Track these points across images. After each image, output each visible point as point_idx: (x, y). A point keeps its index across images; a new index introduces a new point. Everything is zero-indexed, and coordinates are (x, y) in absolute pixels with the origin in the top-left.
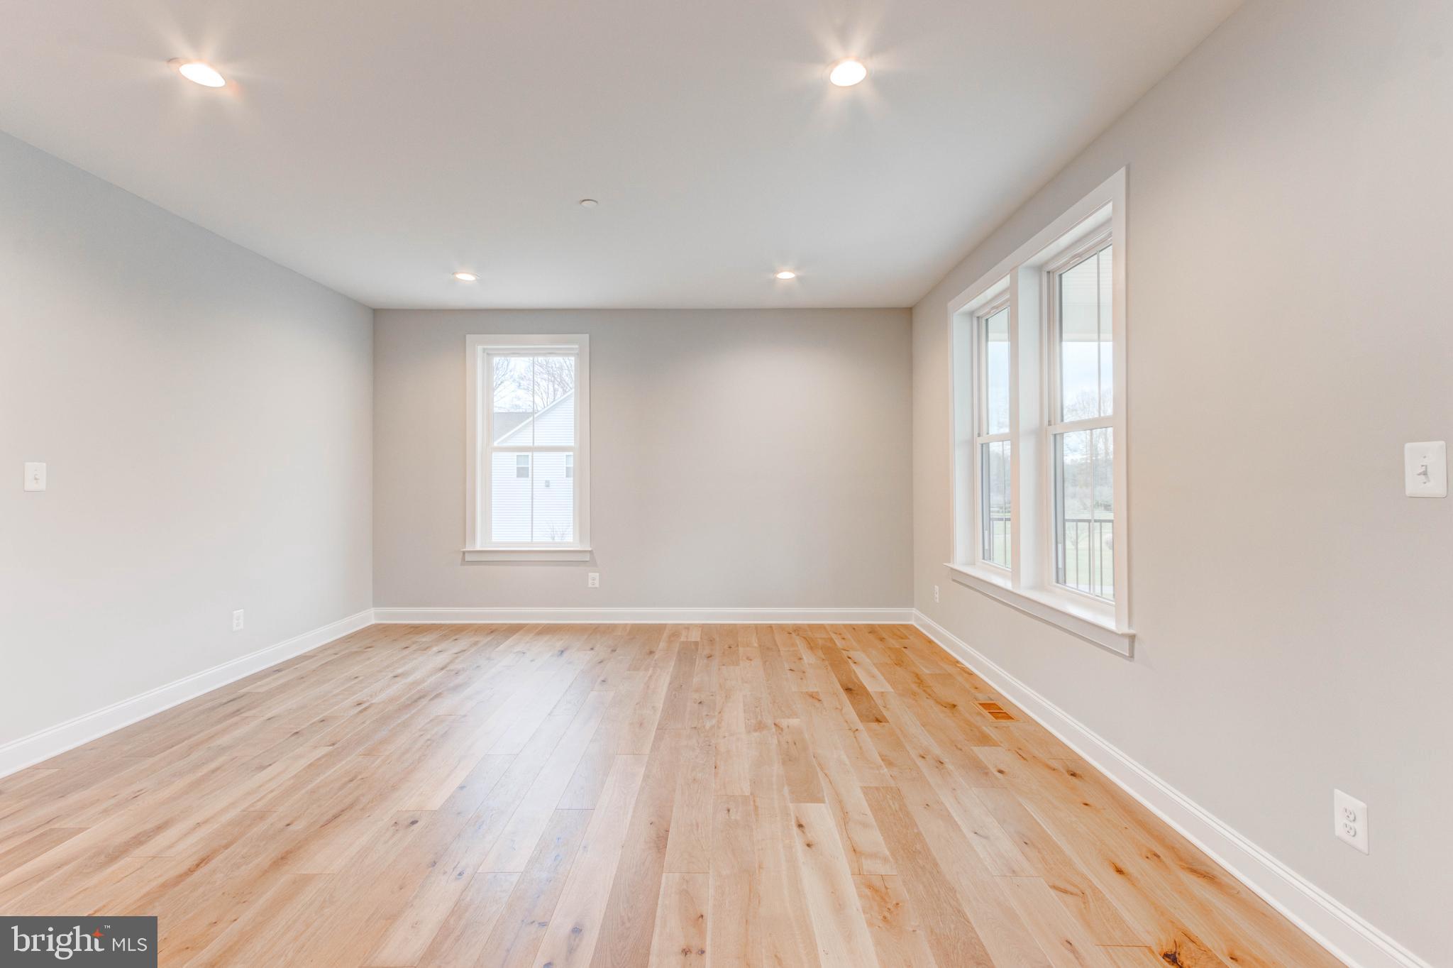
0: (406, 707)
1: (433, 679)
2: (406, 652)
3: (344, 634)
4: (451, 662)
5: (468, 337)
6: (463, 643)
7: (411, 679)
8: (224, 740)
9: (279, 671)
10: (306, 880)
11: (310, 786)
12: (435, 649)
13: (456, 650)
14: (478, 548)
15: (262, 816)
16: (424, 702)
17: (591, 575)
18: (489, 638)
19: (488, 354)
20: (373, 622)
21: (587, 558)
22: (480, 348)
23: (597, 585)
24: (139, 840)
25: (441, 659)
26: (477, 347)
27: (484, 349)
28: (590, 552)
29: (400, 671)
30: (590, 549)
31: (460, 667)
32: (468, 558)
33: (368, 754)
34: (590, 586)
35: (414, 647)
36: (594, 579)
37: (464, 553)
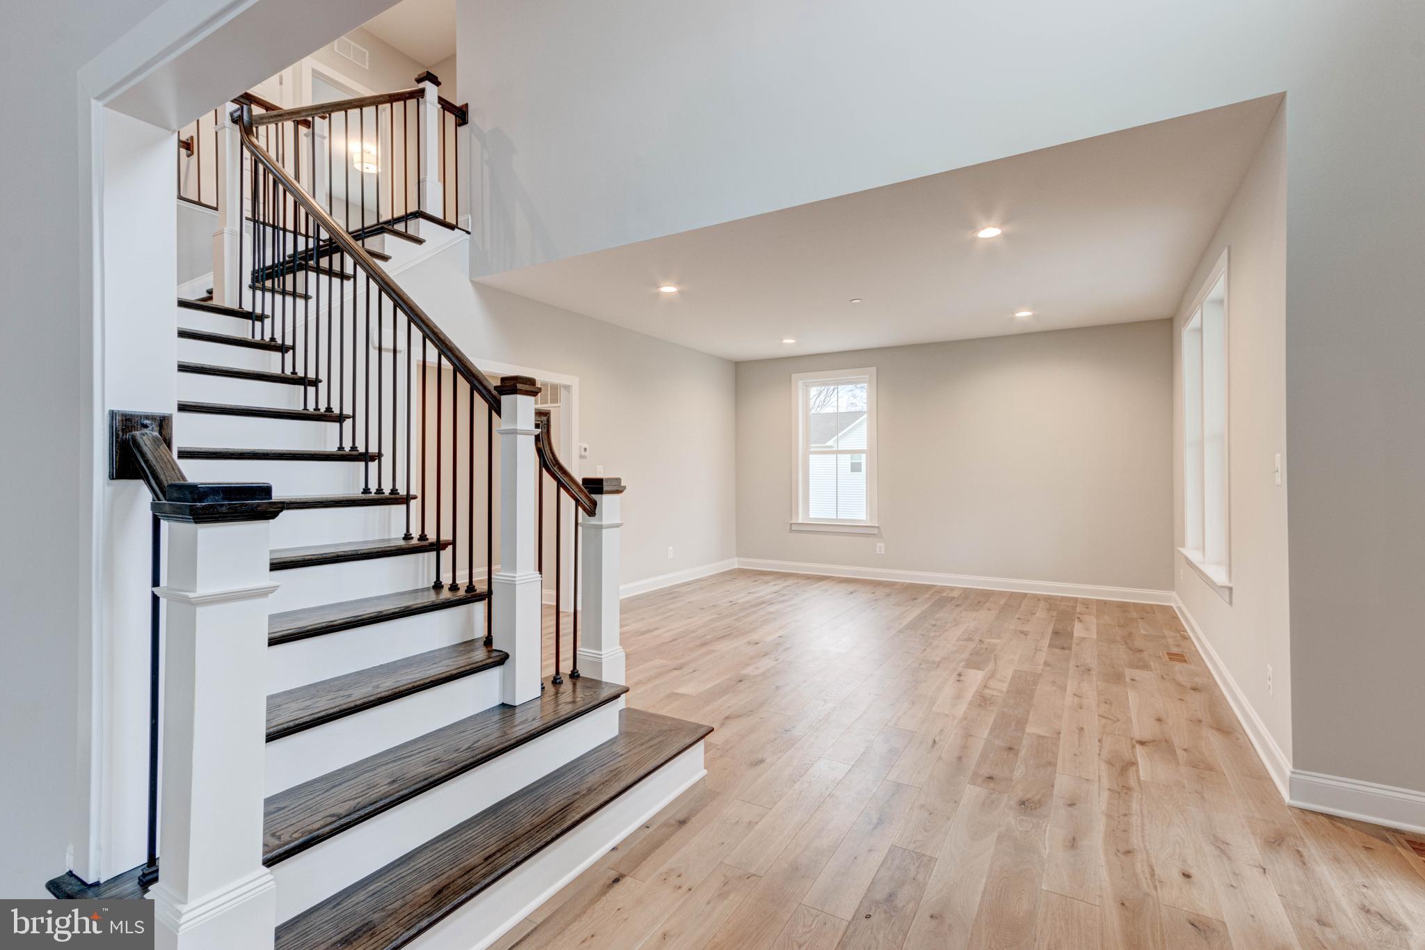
0: (755, 606)
1: (769, 597)
2: (755, 583)
3: (722, 571)
4: (780, 590)
5: (793, 375)
6: (790, 582)
7: (757, 595)
8: (671, 607)
9: (690, 584)
10: (713, 651)
11: (712, 626)
12: (772, 583)
13: (785, 585)
14: (800, 521)
15: (693, 632)
16: (765, 605)
17: (879, 544)
18: (806, 581)
19: (807, 386)
20: (737, 566)
21: (876, 531)
22: (800, 383)
23: (883, 552)
24: (649, 631)
25: (776, 588)
26: (799, 381)
27: (804, 383)
28: (878, 527)
29: (751, 591)
30: (877, 525)
31: (785, 592)
32: (794, 528)
33: (737, 620)
34: (878, 552)
35: (760, 581)
36: (881, 547)
37: (791, 524)
